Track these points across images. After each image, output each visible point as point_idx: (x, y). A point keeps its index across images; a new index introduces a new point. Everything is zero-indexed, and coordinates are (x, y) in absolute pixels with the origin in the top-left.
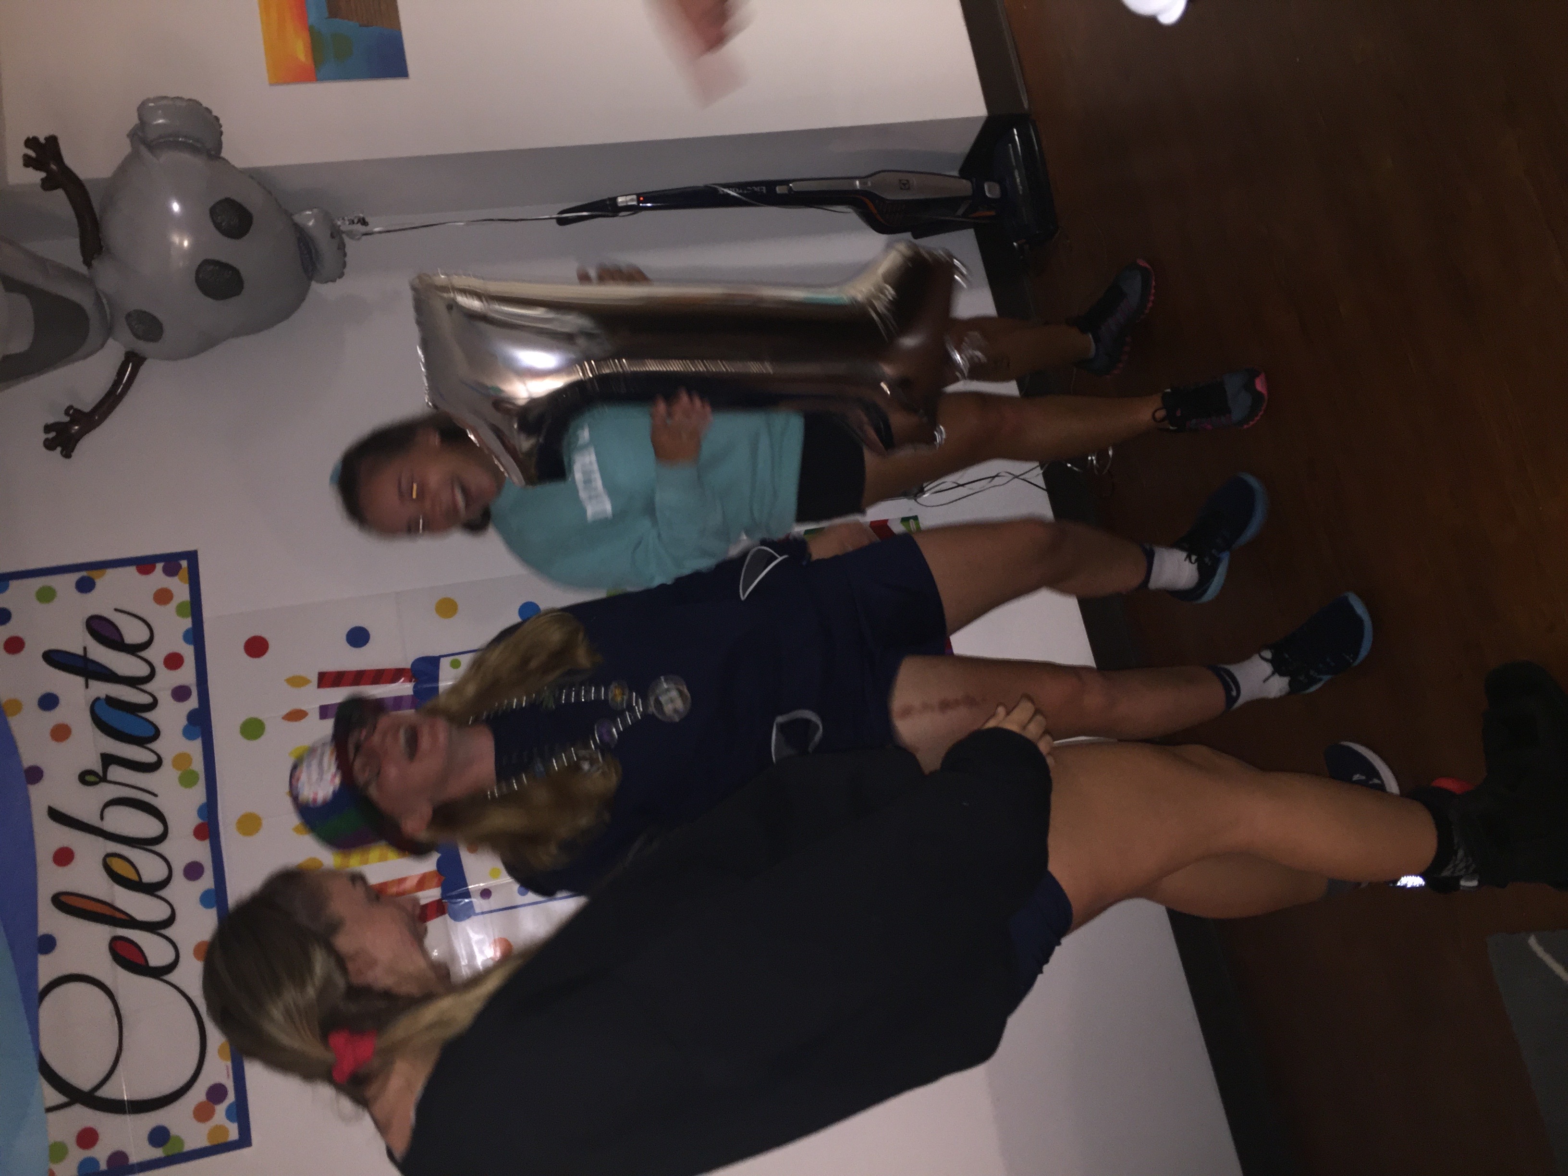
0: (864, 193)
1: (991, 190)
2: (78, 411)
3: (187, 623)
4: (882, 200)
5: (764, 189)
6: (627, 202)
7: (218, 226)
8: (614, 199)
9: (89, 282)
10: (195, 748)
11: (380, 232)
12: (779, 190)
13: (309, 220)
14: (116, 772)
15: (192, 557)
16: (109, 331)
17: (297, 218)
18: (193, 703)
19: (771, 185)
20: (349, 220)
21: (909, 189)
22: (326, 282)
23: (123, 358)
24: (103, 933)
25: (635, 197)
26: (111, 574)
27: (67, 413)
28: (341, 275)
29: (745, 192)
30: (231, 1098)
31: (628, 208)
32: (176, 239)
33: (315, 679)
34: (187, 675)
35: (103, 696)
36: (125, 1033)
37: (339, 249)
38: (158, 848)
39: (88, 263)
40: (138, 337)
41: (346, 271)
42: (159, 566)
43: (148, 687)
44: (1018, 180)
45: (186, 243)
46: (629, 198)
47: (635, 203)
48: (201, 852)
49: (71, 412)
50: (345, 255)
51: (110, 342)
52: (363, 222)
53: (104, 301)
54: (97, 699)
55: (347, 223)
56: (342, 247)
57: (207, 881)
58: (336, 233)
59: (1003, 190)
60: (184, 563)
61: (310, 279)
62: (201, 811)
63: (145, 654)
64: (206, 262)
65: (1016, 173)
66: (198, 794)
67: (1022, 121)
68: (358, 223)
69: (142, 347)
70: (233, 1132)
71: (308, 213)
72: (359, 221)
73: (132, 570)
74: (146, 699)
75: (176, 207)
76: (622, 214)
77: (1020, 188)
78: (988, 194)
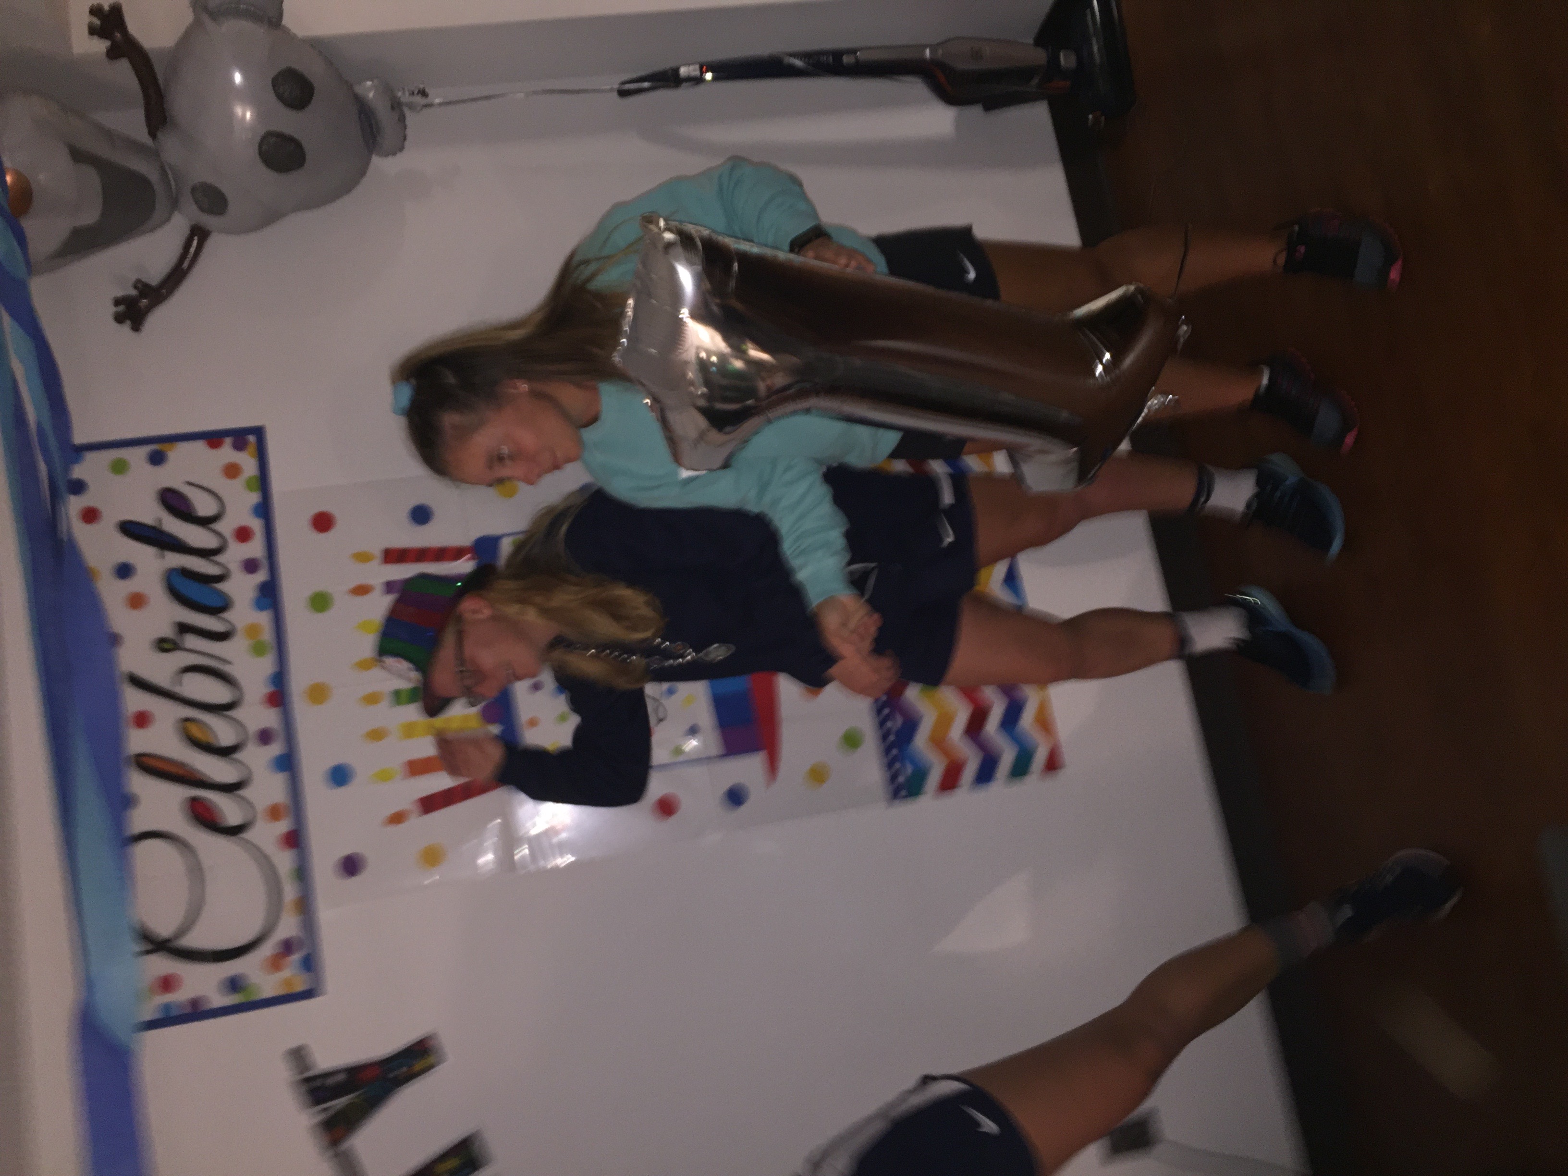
0: (934, 62)
1: (1067, 60)
3: (254, 498)
4: (954, 70)
5: (830, 59)
7: (280, 97)
8: (676, 71)
9: (154, 154)
10: (265, 618)
11: (440, 104)
12: (847, 59)
14: (189, 640)
15: (259, 432)
17: (358, 89)
18: (261, 576)
19: (838, 55)
20: (409, 90)
21: (981, 58)
22: (387, 155)
24: (180, 793)
25: (697, 67)
26: (180, 448)
27: (135, 287)
29: (812, 62)
30: (305, 950)
31: (689, 79)
32: (239, 110)
33: (379, 555)
34: (255, 548)
35: (177, 567)
36: (205, 886)
37: (399, 120)
38: (229, 713)
39: (153, 134)
41: (407, 143)
42: (228, 441)
43: (219, 558)
44: (1096, 49)
45: (248, 115)
46: (691, 68)
48: (271, 719)
52: (423, 93)
53: (170, 176)
54: (171, 570)
55: (407, 93)
56: (402, 119)
57: (279, 747)
58: (396, 106)
59: (1079, 59)
60: (252, 439)
61: (371, 153)
62: (271, 681)
64: (269, 135)
65: (1094, 41)
66: (268, 664)
68: (418, 94)
69: (208, 220)
70: (303, 983)
71: (369, 83)
72: (419, 92)
73: (202, 444)
74: (218, 571)
75: (238, 78)
76: (684, 85)
77: (1098, 56)
78: (1063, 63)
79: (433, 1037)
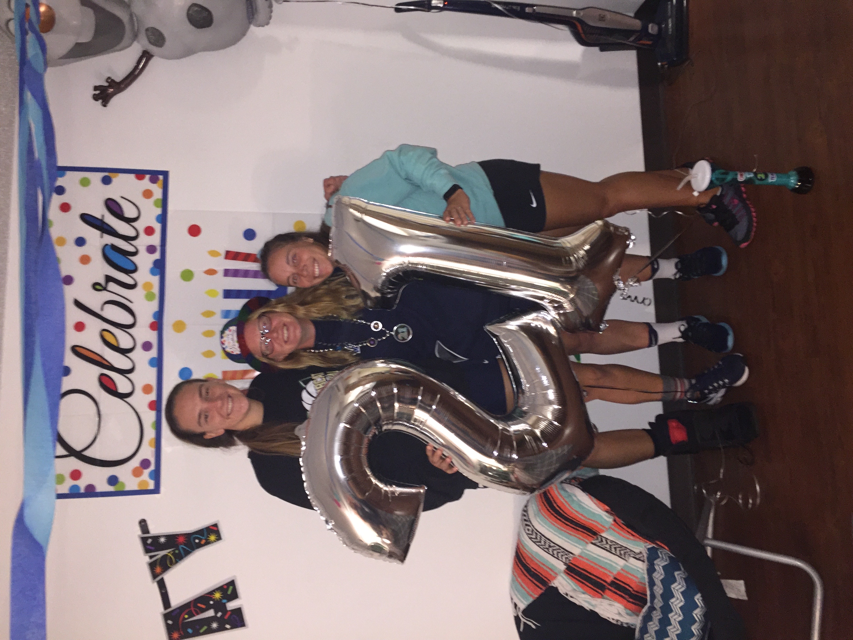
0: (577, 19)
1: (652, 29)
2: (113, 81)
3: (159, 211)
4: (587, 25)
6: (437, 4)
8: (430, 2)
10: (155, 280)
12: (527, 10)
14: (112, 286)
15: (165, 174)
16: (135, 36)
18: (157, 256)
19: (523, 6)
21: (604, 21)
22: (260, 26)
23: (141, 54)
24: (96, 371)
26: (121, 176)
28: (268, 24)
29: (507, 8)
30: (152, 467)
33: (223, 254)
34: (155, 240)
35: (109, 244)
36: (102, 424)
37: (269, 8)
40: (150, 42)
41: (271, 21)
42: (148, 177)
43: (134, 243)
44: (670, 25)
47: (441, 5)
48: (152, 337)
49: (110, 80)
50: (271, 12)
51: (135, 43)
54: (107, 245)
56: (270, 6)
59: (660, 29)
61: (250, 23)
62: (155, 315)
64: (194, 5)
65: (670, 21)
66: (154, 306)
69: (152, 49)
73: (132, 176)
76: (433, 11)
77: (670, 30)
78: (650, 31)
79: (216, 525)
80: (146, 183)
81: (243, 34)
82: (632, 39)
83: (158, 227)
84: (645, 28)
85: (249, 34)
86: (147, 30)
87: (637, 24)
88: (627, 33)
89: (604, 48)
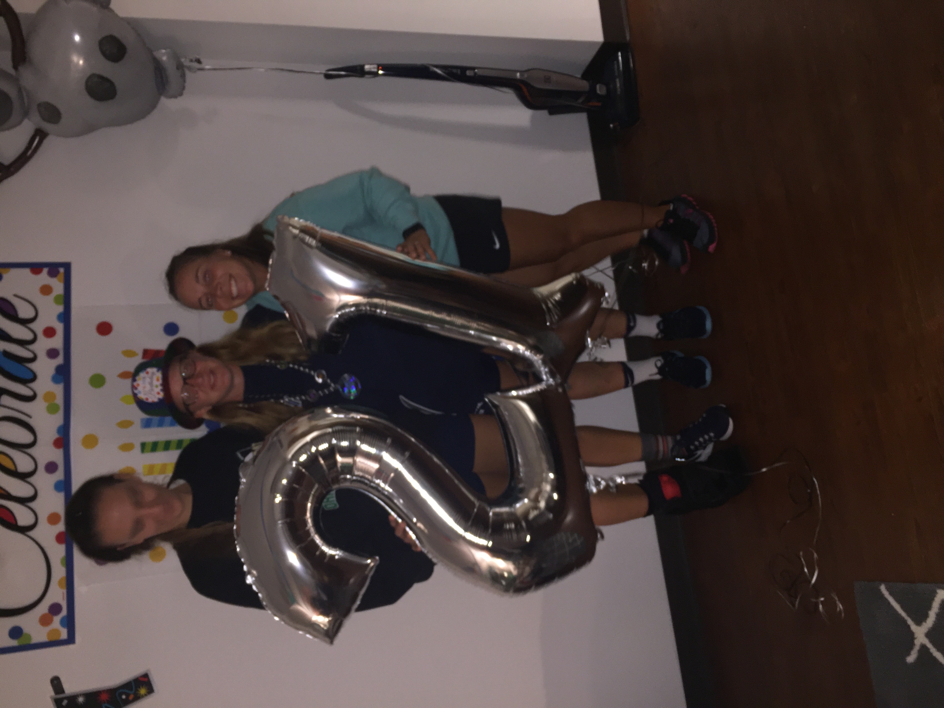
0: (522, 81)
1: (600, 89)
2: (1, 164)
3: (60, 309)
4: (533, 87)
5: (459, 72)
6: (370, 68)
7: (103, 53)
8: (362, 67)
9: (15, 80)
10: (58, 390)
11: (209, 69)
12: (469, 73)
13: (163, 56)
15: (67, 266)
16: (26, 114)
17: (156, 54)
18: (60, 360)
19: (464, 69)
20: (189, 59)
21: (550, 82)
22: (171, 98)
23: (33, 133)
25: (376, 66)
26: (13, 272)
28: (181, 94)
29: (447, 72)
30: (64, 612)
31: (370, 73)
32: (75, 58)
33: (141, 354)
34: (57, 342)
35: (2, 350)
37: (181, 76)
38: (29, 451)
39: (15, 67)
40: (44, 119)
41: (185, 92)
42: (45, 270)
43: (31, 347)
44: (618, 85)
45: (81, 62)
46: (372, 66)
47: (376, 70)
48: (57, 456)
50: (184, 81)
51: (26, 122)
52: (199, 61)
53: (25, 94)
55: (188, 61)
56: (183, 76)
57: (59, 475)
58: (180, 67)
59: (608, 90)
60: (62, 270)
61: (161, 94)
62: (59, 430)
63: (32, 326)
64: (94, 76)
65: (618, 81)
66: (58, 419)
67: (624, 47)
68: (195, 62)
69: (47, 126)
70: (64, 634)
71: (164, 51)
72: (196, 60)
73: (27, 271)
74: (29, 355)
75: (77, 38)
76: (367, 76)
77: (619, 90)
78: (598, 92)
79: (146, 676)
80: (44, 278)
81: (153, 106)
82: (580, 101)
83: (59, 327)
84: (593, 89)
85: (159, 106)
86: (39, 105)
87: (585, 85)
88: (575, 94)
89: (554, 111)
